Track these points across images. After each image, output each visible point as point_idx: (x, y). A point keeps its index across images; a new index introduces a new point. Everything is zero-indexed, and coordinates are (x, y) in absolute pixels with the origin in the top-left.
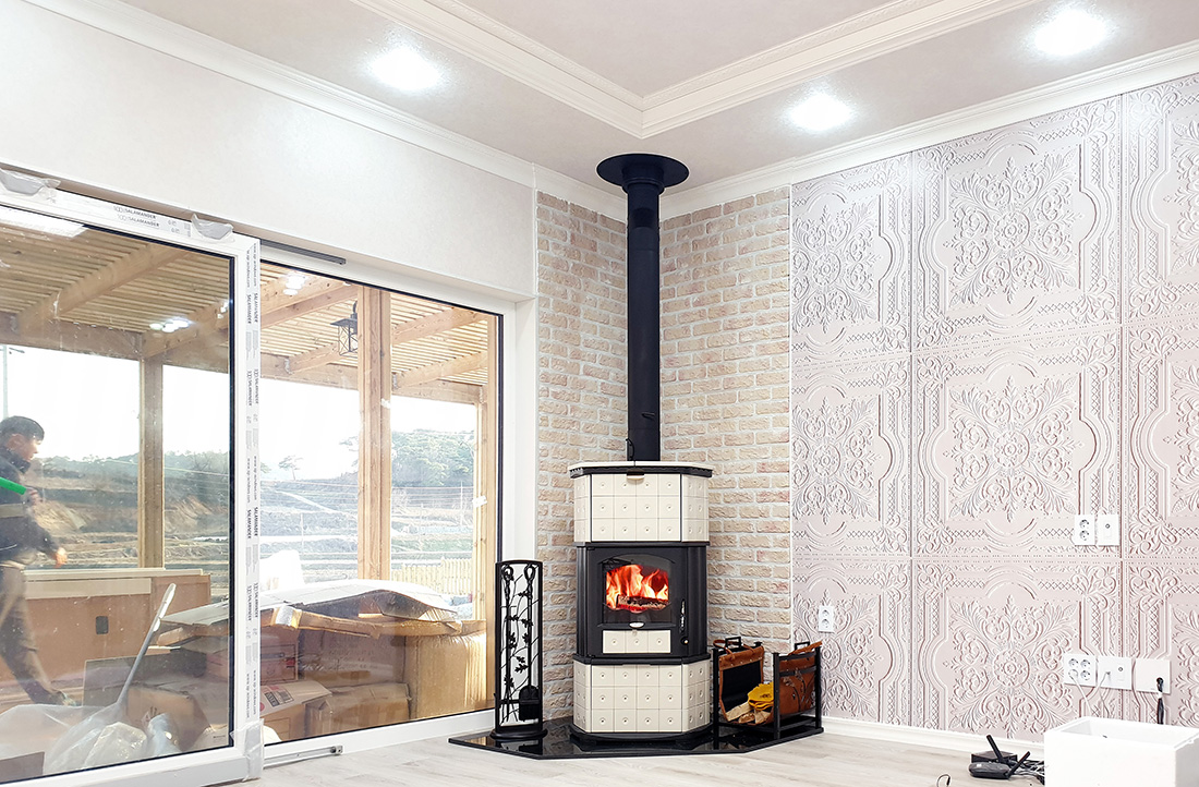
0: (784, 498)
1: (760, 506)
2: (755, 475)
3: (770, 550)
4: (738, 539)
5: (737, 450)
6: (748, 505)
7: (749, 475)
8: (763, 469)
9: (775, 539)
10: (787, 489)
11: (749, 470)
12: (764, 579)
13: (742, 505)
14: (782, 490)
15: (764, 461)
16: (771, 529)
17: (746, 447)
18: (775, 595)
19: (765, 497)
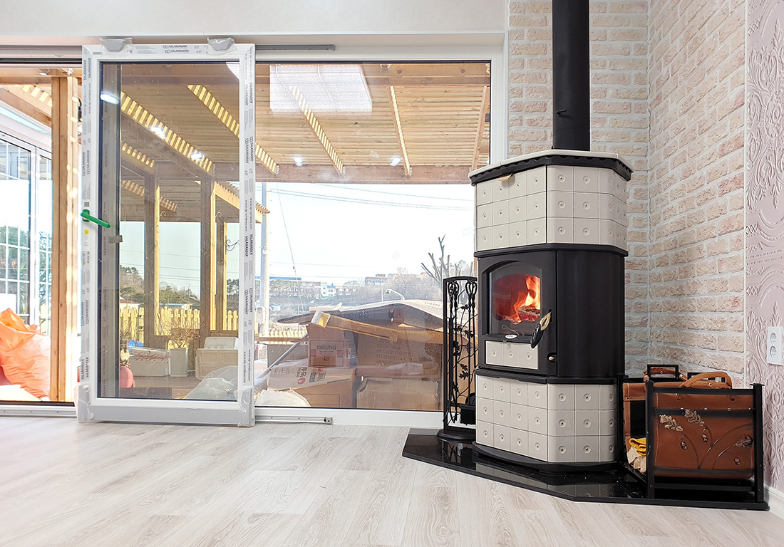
0: (738, 182)
1: (720, 201)
2: (718, 162)
3: (727, 256)
4: (705, 248)
5: (706, 137)
6: (712, 203)
7: (713, 165)
8: (723, 152)
9: (731, 241)
11: (713, 159)
12: (722, 295)
13: (708, 204)
14: (737, 173)
15: (724, 140)
16: (728, 228)
17: (711, 130)
18: (731, 315)
19: (723, 189)
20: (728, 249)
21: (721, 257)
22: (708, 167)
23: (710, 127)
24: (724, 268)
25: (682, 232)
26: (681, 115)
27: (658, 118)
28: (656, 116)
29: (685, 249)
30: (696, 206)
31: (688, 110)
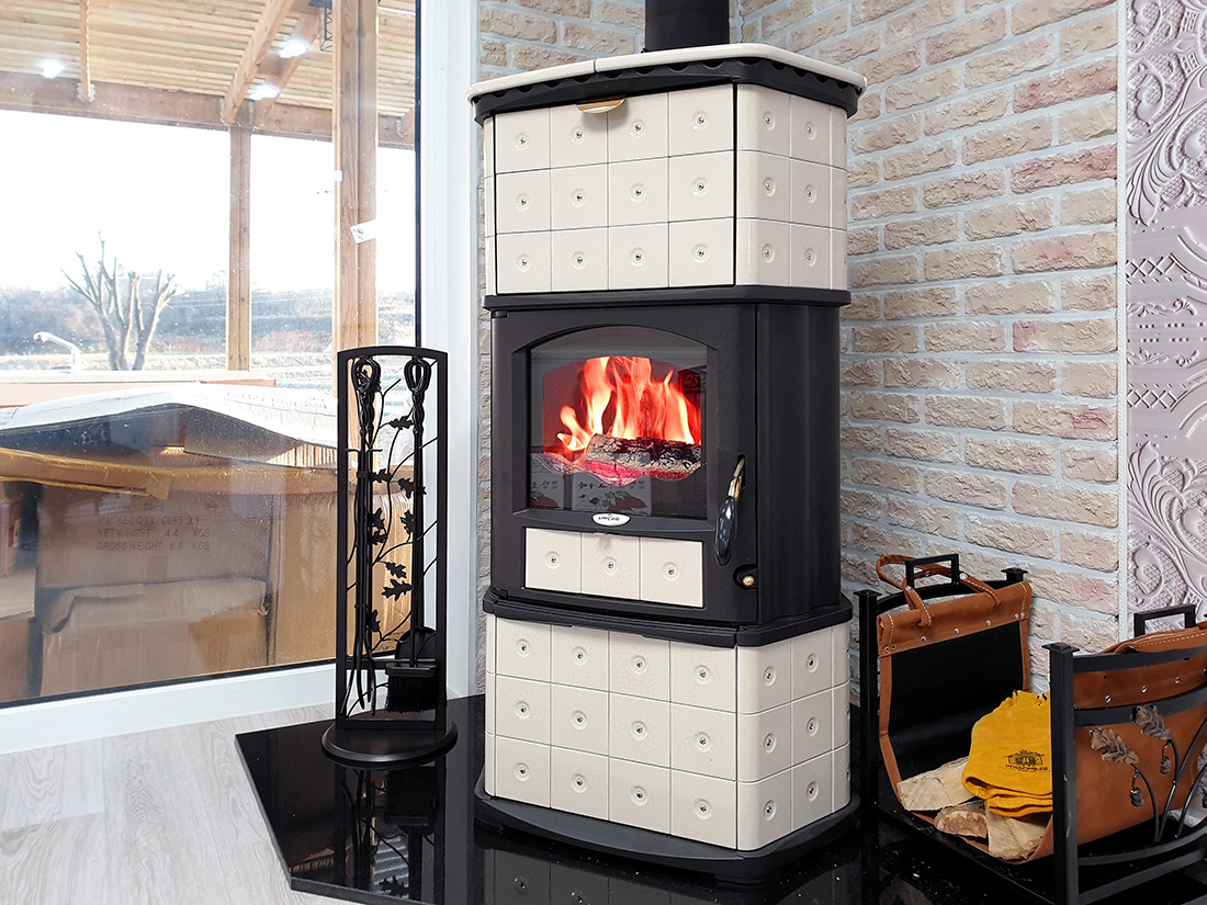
0: (1099, 166)
1: (1022, 203)
2: (1011, 122)
3: (1052, 318)
4: (959, 295)
5: (958, 68)
6: (988, 204)
7: (992, 127)
8: (1032, 99)
9: (1069, 287)
10: (1108, 141)
11: (990, 113)
12: (1031, 398)
13: (972, 207)
14: (1091, 145)
15: (1037, 76)
16: (1056, 260)
17: (983, 54)
18: (1066, 444)
19: (1036, 177)
20: (1055, 303)
21: (1026, 318)
22: (971, 132)
23: (976, 49)
24: (1038, 342)
25: (867, 259)
26: (857, 22)
27: (770, 29)
28: (765, 25)
29: (880, 294)
30: (920, 208)
31: (888, 11)
